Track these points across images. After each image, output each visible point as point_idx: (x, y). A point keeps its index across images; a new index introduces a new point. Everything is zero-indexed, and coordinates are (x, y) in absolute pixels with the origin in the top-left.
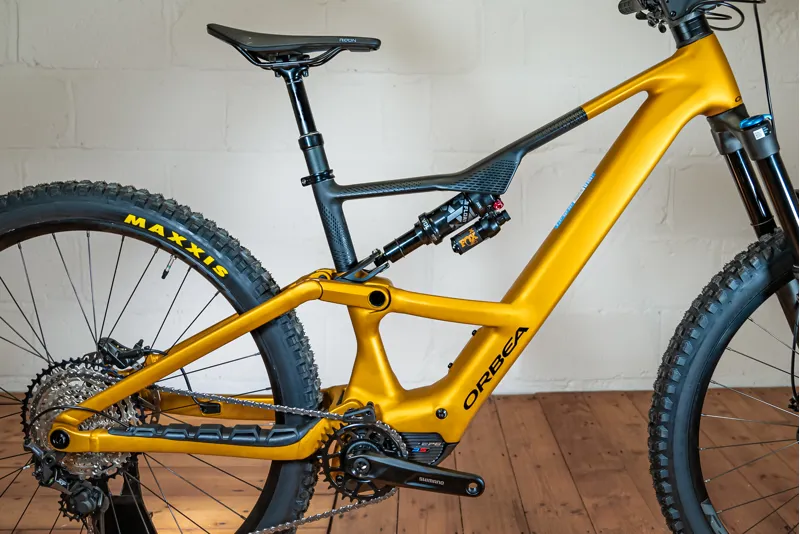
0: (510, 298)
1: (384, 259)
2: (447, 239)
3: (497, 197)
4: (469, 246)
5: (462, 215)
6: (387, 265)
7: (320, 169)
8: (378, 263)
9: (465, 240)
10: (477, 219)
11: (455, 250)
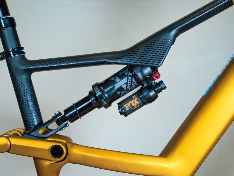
0: (166, 153)
1: (64, 119)
2: (115, 104)
3: (154, 69)
4: (132, 110)
5: (126, 84)
6: (66, 125)
7: (12, 46)
8: (59, 123)
9: (129, 104)
10: (139, 88)
11: (121, 113)
